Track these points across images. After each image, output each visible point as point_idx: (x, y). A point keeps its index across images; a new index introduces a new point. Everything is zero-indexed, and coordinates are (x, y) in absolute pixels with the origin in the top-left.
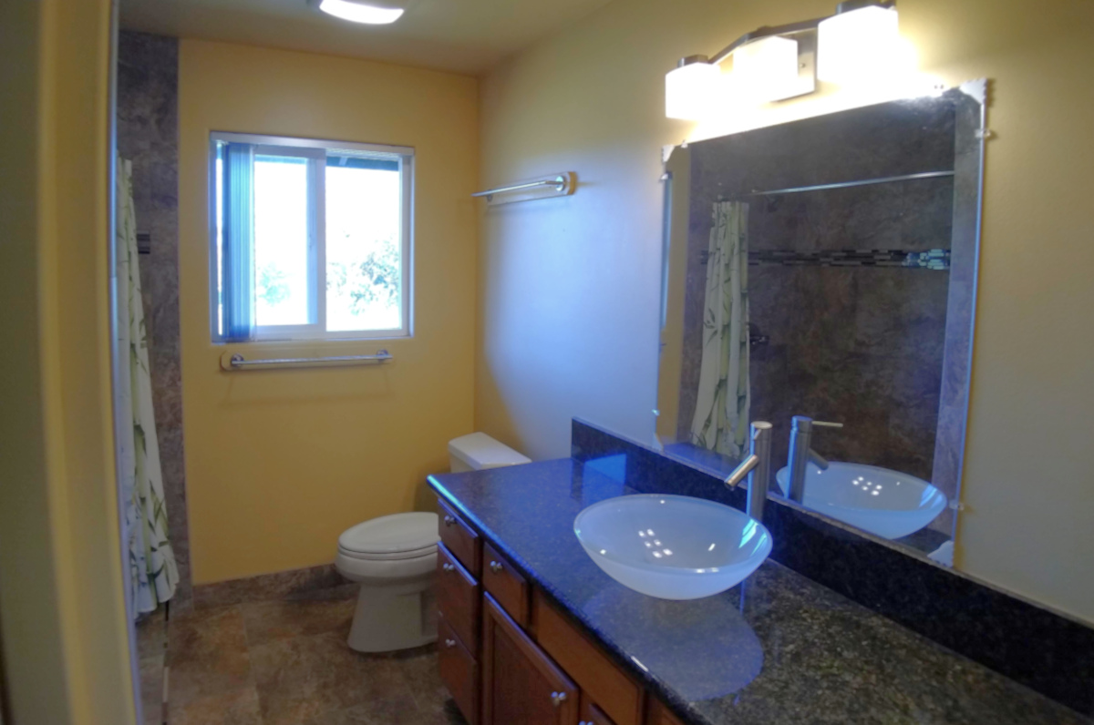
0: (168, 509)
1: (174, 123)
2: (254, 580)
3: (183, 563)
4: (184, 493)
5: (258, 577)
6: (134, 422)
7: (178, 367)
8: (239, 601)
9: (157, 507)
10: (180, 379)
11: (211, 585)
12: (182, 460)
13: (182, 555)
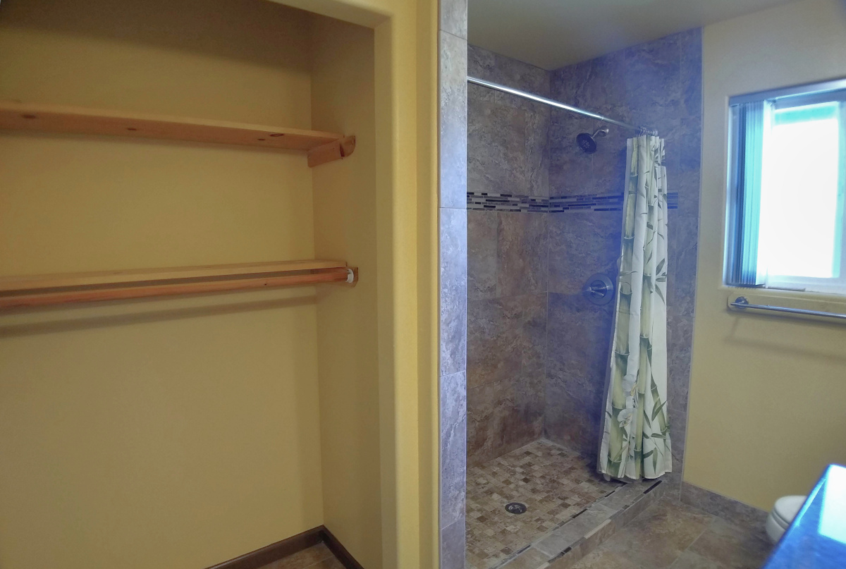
0: (669, 411)
1: (698, 99)
2: (734, 504)
3: (677, 460)
4: (686, 404)
5: (736, 502)
6: (641, 335)
7: (692, 302)
8: (716, 514)
9: (658, 406)
10: (693, 312)
11: (696, 488)
12: (687, 377)
13: (678, 453)
